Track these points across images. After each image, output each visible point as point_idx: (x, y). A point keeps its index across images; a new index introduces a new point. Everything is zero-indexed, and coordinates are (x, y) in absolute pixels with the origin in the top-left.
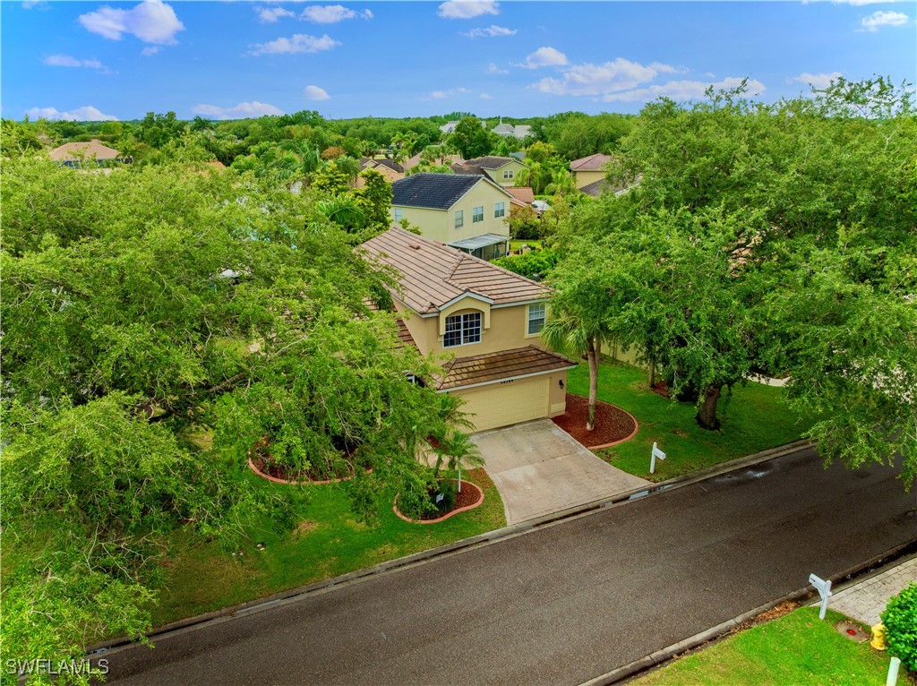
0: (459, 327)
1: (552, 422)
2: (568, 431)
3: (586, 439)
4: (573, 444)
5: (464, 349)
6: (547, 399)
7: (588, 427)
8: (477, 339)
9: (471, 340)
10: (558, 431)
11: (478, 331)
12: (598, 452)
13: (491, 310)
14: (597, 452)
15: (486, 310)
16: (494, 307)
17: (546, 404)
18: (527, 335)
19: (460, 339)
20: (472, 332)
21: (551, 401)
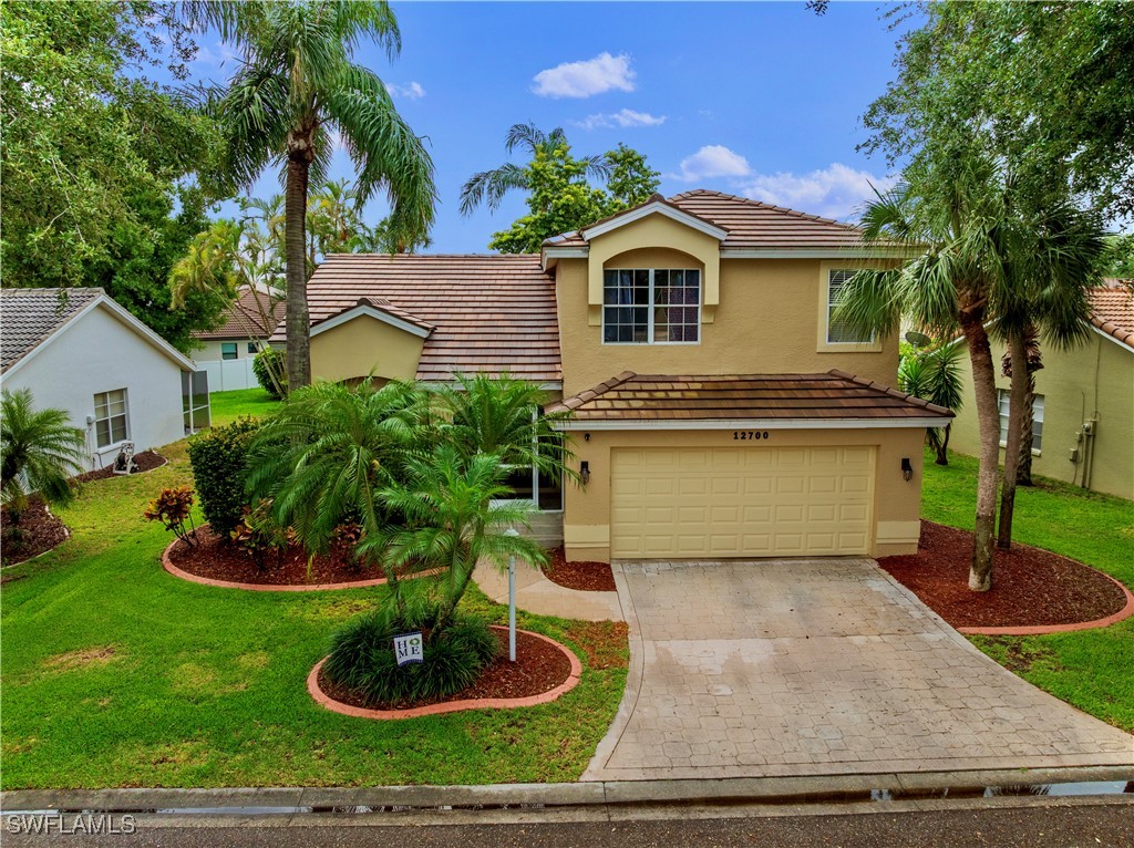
0: (642, 297)
1: (876, 565)
2: (911, 587)
3: (958, 610)
4: (916, 614)
5: (656, 355)
6: (869, 508)
7: (973, 581)
8: (691, 335)
9: (677, 335)
10: (885, 586)
11: (692, 314)
12: (989, 643)
13: (721, 260)
14: (987, 644)
15: (710, 259)
16: (730, 254)
17: (867, 521)
18: (823, 343)
19: (645, 329)
20: (676, 314)
21: (881, 514)
